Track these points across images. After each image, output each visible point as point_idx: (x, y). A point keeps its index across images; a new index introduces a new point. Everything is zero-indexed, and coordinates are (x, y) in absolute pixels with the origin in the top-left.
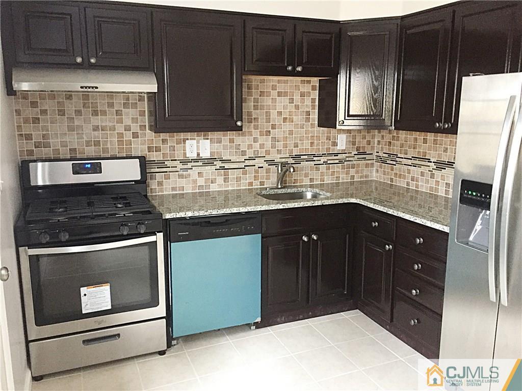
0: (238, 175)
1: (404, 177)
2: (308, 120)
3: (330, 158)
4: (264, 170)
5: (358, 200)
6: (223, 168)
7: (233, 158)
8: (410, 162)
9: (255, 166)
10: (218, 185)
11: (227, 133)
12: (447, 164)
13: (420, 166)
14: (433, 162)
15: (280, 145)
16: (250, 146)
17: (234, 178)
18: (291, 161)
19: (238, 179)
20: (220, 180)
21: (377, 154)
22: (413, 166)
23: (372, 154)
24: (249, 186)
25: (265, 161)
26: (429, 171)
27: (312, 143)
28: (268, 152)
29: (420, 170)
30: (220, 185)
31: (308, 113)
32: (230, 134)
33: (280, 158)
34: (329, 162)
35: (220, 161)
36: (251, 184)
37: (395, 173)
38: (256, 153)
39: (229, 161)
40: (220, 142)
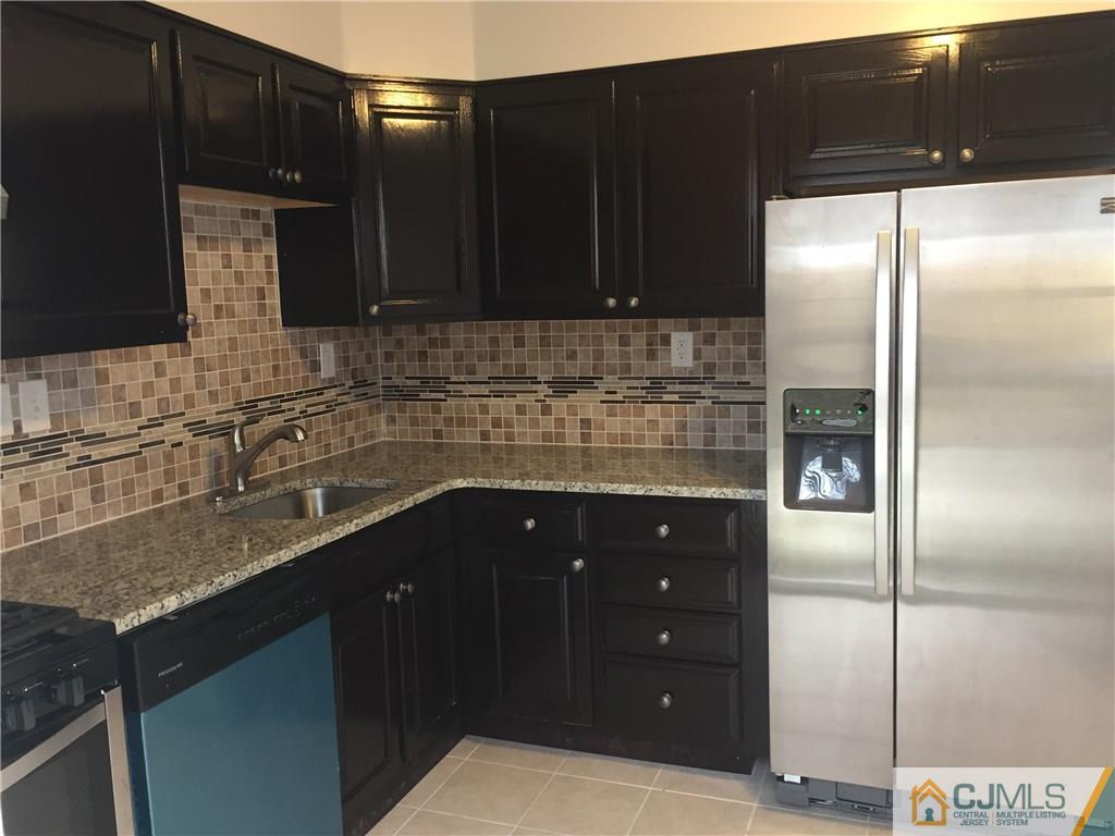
0: (127, 474)
1: (473, 423)
2: (262, 309)
3: (310, 400)
4: (185, 452)
5: (471, 480)
6: (86, 461)
7: (112, 427)
8: (484, 390)
9: (163, 442)
10: (77, 513)
11: (90, 356)
12: (579, 383)
13: (512, 394)
14: (545, 382)
15: (213, 377)
16: (148, 389)
17: (117, 485)
18: (239, 418)
19: (128, 487)
20: (81, 498)
21: (388, 383)
22: (494, 396)
23: (375, 384)
24: (153, 504)
25: (185, 426)
26: (536, 401)
27: (276, 368)
28: (190, 402)
29: (513, 402)
30: (83, 516)
31: (261, 294)
32: (96, 356)
33: (217, 413)
34: (310, 410)
35: (77, 439)
36: (158, 496)
37: (445, 418)
38: (164, 405)
39: (99, 438)
40: (74, 383)
